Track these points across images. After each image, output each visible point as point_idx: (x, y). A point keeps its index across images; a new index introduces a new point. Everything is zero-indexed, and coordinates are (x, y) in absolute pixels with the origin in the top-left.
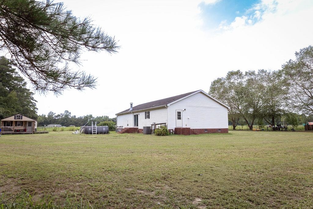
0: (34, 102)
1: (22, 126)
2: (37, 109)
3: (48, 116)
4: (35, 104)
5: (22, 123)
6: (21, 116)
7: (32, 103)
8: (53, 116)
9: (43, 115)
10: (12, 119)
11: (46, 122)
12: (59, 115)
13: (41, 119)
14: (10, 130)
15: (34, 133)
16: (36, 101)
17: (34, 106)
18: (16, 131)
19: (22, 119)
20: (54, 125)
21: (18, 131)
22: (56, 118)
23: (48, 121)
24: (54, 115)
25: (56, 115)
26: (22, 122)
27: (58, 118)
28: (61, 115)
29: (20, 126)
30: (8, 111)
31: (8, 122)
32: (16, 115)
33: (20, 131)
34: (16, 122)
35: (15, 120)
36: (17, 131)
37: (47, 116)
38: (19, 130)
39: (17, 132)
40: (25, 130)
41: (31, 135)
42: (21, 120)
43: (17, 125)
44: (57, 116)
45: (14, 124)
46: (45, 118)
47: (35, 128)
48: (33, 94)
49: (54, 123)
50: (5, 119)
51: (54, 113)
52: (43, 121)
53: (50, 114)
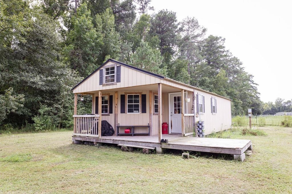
0: (255, 85)
1: (144, 111)
2: (259, 93)
3: (276, 103)
4: (256, 87)
5: (141, 101)
7: (252, 87)
8: (282, 103)
9: (269, 102)
11: (274, 109)
12: (289, 101)
13: (268, 106)
16: (257, 84)
17: (255, 90)
18: (122, 132)
20: (284, 113)
22: (286, 105)
23: (277, 108)
24: (283, 102)
25: (286, 101)
26: (144, 96)
27: (289, 104)
29: (135, 113)
32: (104, 68)
33: (137, 132)
34: (123, 97)
37: (274, 103)
38: (134, 127)
43: (127, 108)
44: (287, 103)
46: (272, 106)
47: (197, 120)
48: (253, 76)
49: (284, 111)
50: (80, 87)
51: (282, 98)
52: (270, 109)
53: (278, 101)
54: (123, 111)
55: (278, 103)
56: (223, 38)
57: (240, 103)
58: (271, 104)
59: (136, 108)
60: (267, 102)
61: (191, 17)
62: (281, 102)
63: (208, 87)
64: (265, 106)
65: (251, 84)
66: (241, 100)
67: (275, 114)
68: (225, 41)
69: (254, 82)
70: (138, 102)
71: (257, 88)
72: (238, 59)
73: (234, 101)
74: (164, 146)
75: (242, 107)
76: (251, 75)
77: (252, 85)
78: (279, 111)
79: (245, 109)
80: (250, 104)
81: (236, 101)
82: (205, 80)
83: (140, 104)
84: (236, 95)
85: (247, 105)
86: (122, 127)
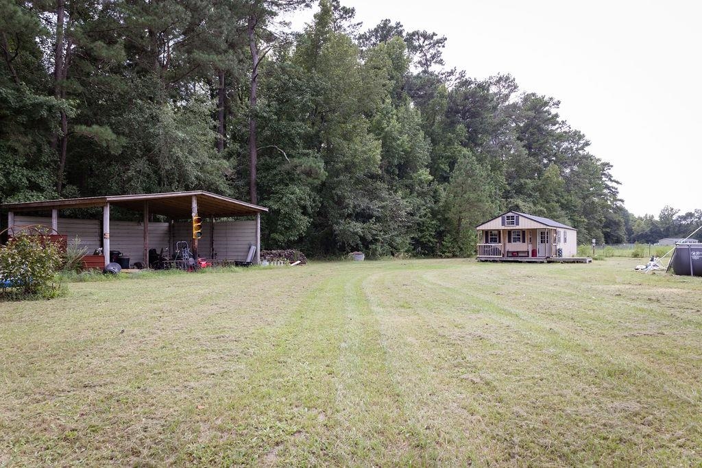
0: (614, 184)
1: (524, 241)
2: (622, 201)
3: (661, 218)
4: (616, 189)
5: (522, 235)
6: (515, 218)
7: (608, 187)
8: (675, 218)
9: (646, 215)
10: (496, 225)
11: (656, 232)
12: (690, 215)
13: (643, 225)
14: (496, 251)
15: (549, 262)
16: (618, 182)
17: (614, 194)
18: (510, 255)
19: (518, 224)
20: (675, 240)
21: (515, 254)
22: (684, 222)
23: (662, 230)
24: (677, 214)
25: (683, 213)
26: (523, 232)
27: (689, 221)
28: (696, 215)
29: (518, 243)
30: (542, 208)
31: (493, 232)
32: (505, 216)
33: (520, 255)
34: (509, 232)
35: (503, 228)
36: (513, 256)
37: (657, 218)
38: (518, 252)
39: (514, 258)
40: (534, 253)
41: (542, 265)
42: (517, 227)
43: (512, 240)
44: (684, 218)
45: (504, 238)
46: (653, 224)
47: (558, 247)
48: (612, 166)
49: (676, 234)
50: (483, 225)
51: (675, 209)
52: (647, 230)
53: (666, 214)
54: (509, 241)
55: (666, 217)
56: (555, 101)
57: (584, 221)
58: (650, 221)
59: (519, 240)
60: (642, 216)
61: (504, 73)
62: (672, 216)
63: (530, 196)
64: (637, 223)
65: (606, 182)
66: (586, 216)
67: (658, 242)
68: (560, 105)
69: (613, 179)
70: (519, 235)
71: (619, 190)
72: (582, 134)
73: (572, 219)
74: (548, 259)
75: (586, 229)
76: (607, 164)
77: (609, 183)
78: (667, 236)
79: (592, 234)
80: (601, 222)
81: (577, 218)
82: (526, 184)
83: (521, 237)
84: (575, 207)
85: (595, 226)
86: (510, 252)
